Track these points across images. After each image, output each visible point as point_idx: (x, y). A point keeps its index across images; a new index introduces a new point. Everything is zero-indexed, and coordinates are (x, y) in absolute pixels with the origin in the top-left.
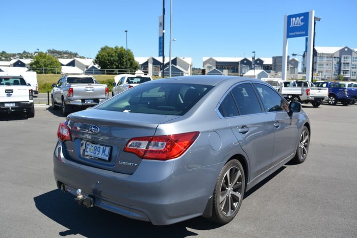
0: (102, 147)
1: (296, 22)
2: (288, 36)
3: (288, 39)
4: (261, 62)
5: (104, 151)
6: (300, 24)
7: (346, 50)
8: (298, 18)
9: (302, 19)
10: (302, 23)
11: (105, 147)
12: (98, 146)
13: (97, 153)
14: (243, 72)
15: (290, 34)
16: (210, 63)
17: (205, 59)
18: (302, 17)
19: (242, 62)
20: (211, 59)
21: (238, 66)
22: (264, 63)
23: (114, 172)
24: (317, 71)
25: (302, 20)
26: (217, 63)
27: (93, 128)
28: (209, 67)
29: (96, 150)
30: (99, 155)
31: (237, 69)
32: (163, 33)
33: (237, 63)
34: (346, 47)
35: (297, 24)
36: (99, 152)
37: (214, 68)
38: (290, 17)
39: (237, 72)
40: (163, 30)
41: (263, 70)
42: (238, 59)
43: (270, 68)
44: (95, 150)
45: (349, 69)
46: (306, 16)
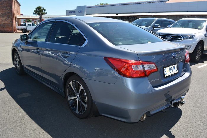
5: (174, 68)
11: (174, 66)
12: (171, 67)
30: (173, 72)
36: (172, 70)
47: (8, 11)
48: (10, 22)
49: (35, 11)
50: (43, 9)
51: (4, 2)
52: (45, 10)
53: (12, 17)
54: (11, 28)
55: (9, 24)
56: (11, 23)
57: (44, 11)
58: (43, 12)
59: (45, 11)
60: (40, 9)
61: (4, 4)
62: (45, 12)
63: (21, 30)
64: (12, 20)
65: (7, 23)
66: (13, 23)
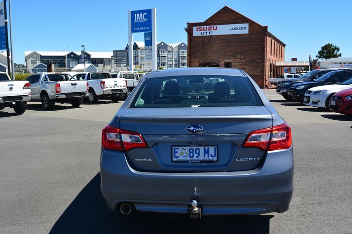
0: (202, 149)
1: (140, 18)
2: (133, 31)
3: (133, 34)
4: (89, 56)
5: (206, 152)
6: (143, 20)
7: (162, 44)
8: (141, 14)
9: (145, 15)
10: (146, 20)
11: (206, 148)
12: (194, 148)
13: (196, 155)
14: (71, 66)
15: (135, 29)
16: (34, 58)
17: (27, 53)
18: (146, 14)
19: (69, 56)
20: (34, 53)
21: (65, 60)
22: (91, 57)
23: (228, 171)
24: (139, 64)
25: (145, 17)
26: (42, 57)
27: (192, 128)
28: (33, 62)
29: (193, 152)
30: (199, 158)
31: (64, 63)
32: (6, 23)
33: (64, 57)
34: (162, 42)
35: (141, 20)
36: (199, 154)
37: (39, 63)
38: (133, 13)
39: (64, 66)
40: (6, 18)
41: (91, 64)
42: (64, 53)
43: (97, 61)
44: (190, 152)
45: (166, 62)
46: (149, 13)
47: (259, 55)
48: (259, 72)
49: (320, 53)
50: (336, 47)
51: (255, 43)
52: (338, 49)
53: (264, 65)
54: (261, 81)
55: (258, 75)
56: (261, 74)
57: (336, 51)
58: (335, 53)
59: (338, 51)
60: (330, 48)
61: (253, 46)
62: (338, 53)
63: (275, 84)
64: (264, 68)
65: (255, 73)
66: (263, 74)
